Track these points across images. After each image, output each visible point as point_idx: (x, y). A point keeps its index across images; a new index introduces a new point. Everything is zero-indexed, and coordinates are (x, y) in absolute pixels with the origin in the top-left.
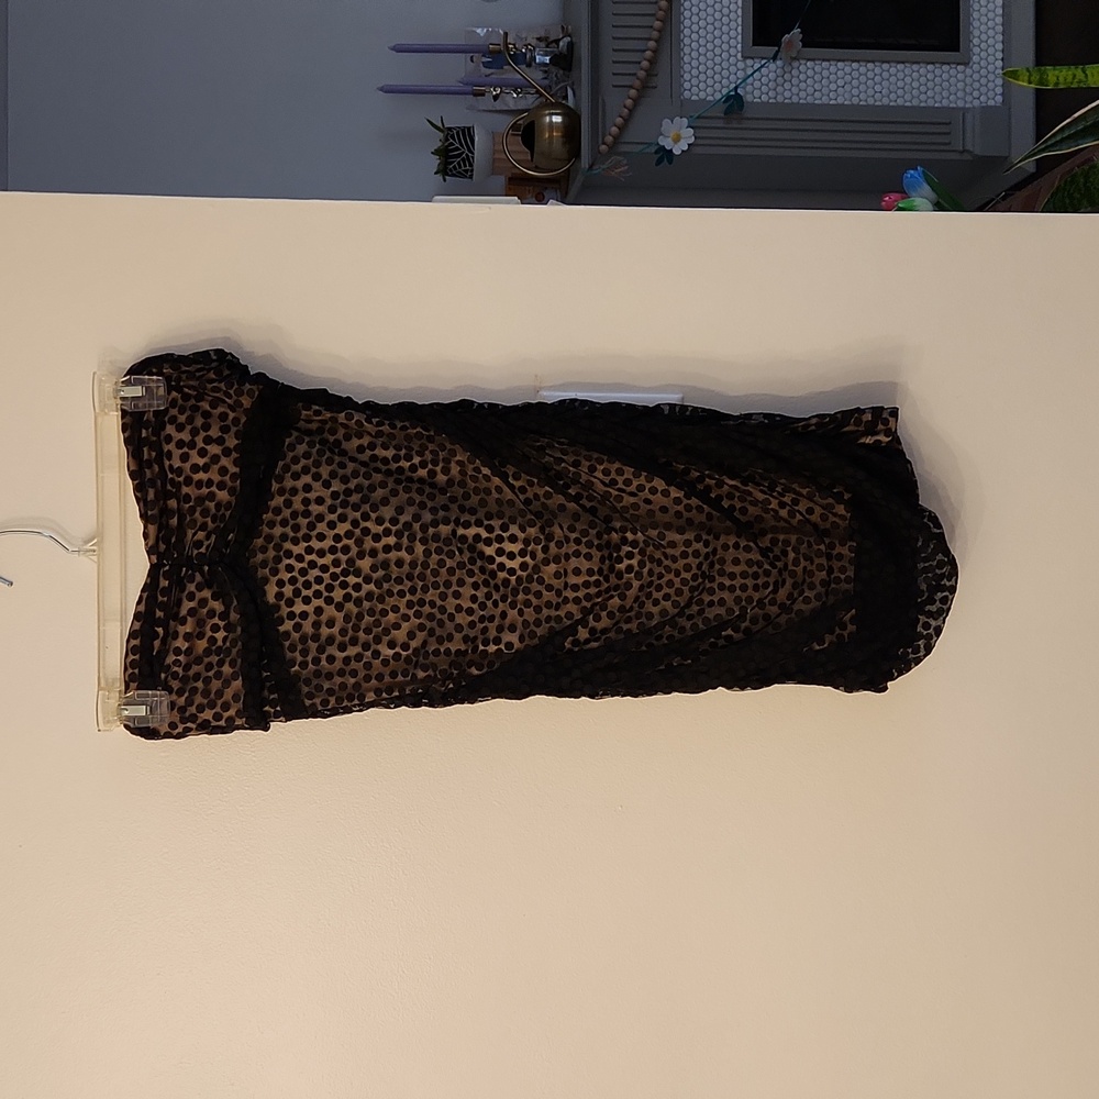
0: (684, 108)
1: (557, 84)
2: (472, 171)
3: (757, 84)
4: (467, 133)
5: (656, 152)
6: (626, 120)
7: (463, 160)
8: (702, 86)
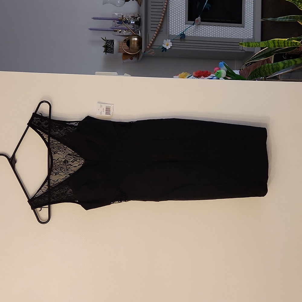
0: (169, 37)
1: (136, 29)
2: (113, 52)
3: (189, 31)
4: (112, 41)
5: (162, 48)
6: (154, 40)
7: (111, 49)
8: (174, 31)
